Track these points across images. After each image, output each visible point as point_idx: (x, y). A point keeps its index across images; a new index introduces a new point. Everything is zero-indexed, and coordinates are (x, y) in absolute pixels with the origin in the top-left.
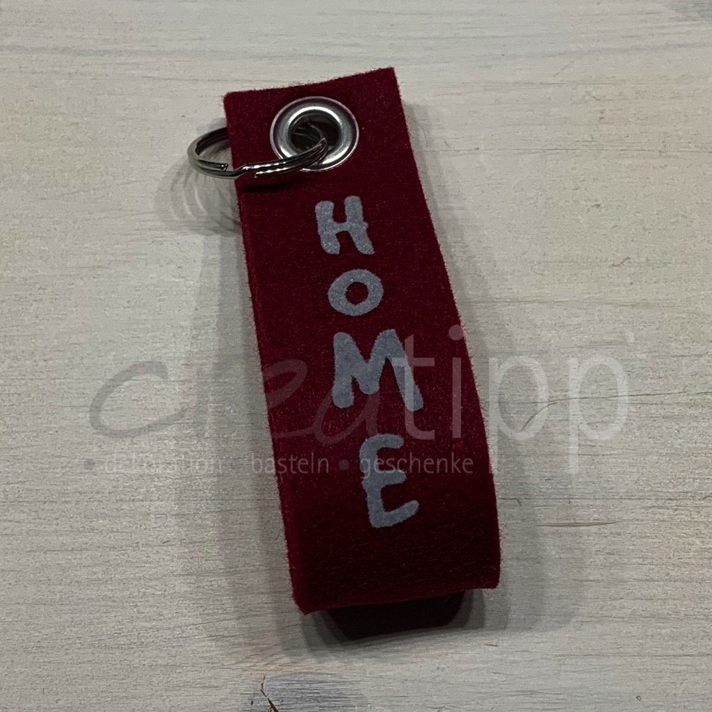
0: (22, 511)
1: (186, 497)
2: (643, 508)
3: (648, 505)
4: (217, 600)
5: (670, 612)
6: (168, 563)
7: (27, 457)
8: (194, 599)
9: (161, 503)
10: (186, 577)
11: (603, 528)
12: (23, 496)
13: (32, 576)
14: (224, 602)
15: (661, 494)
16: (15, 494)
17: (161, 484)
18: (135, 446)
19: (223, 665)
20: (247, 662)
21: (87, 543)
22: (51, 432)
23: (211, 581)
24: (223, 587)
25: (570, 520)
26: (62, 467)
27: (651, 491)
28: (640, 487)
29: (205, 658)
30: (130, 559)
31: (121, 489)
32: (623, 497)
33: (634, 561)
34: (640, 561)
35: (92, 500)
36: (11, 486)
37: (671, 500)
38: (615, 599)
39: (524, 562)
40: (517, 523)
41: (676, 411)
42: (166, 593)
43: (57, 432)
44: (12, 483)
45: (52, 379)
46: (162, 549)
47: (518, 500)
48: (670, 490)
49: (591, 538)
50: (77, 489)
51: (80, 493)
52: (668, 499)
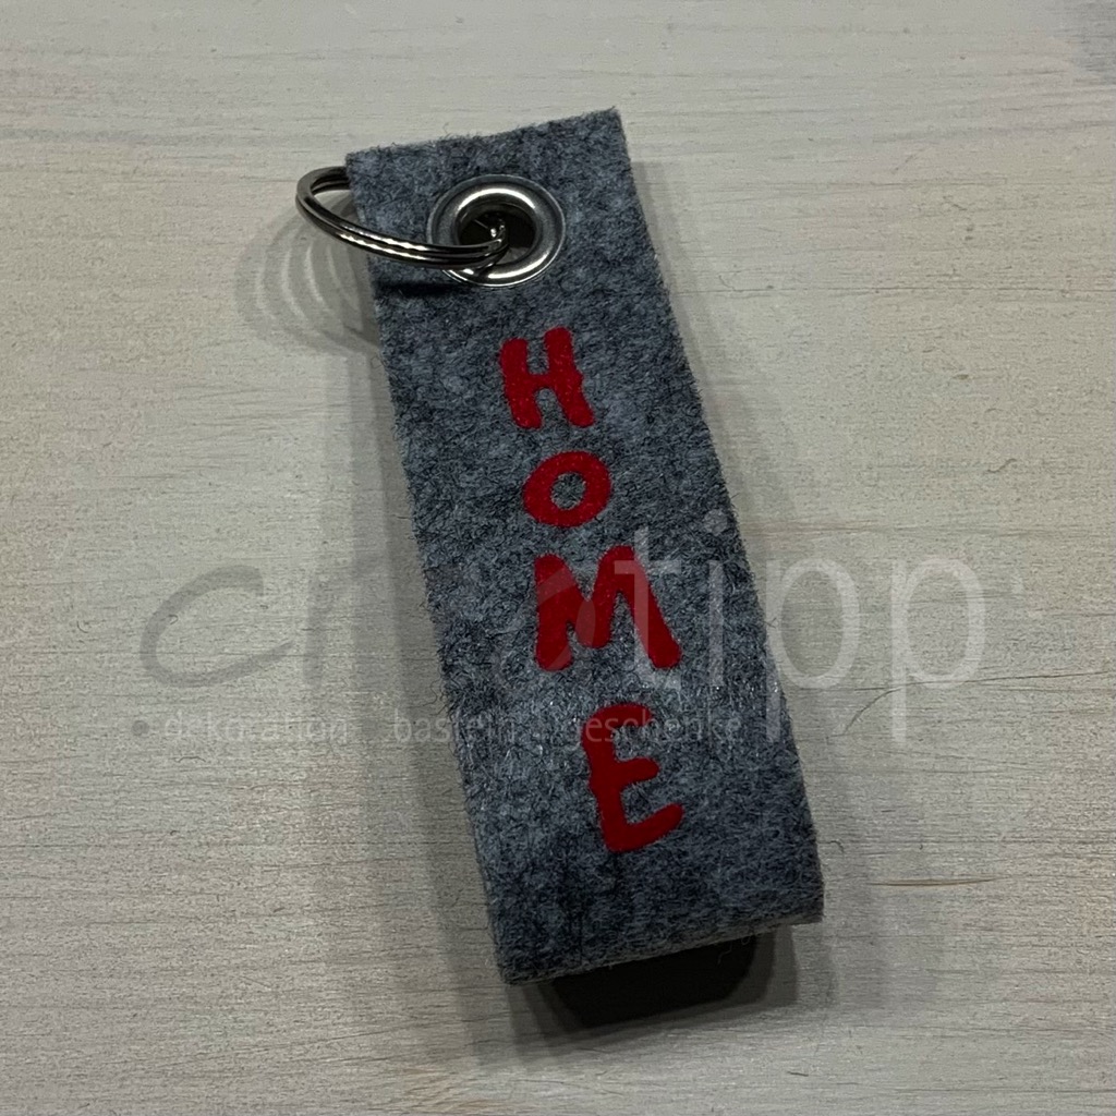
0: (50, 861)
1: (309, 838)
2: (1040, 856)
3: (1047, 851)
4: (361, 1002)
5: (1084, 1022)
6: (282, 942)
7: (60, 776)
8: (324, 1000)
9: (271, 848)
10: (310, 965)
11: (976, 889)
12: (53, 836)
13: (67, 963)
14: (372, 1004)
15: (1068, 834)
16: (40, 832)
17: (270, 818)
18: (230, 758)
19: (370, 1104)
20: (408, 1100)
21: (152, 912)
22: (96, 736)
23: (351, 972)
24: (370, 981)
25: (922, 875)
26: (114, 792)
27: (1052, 829)
28: (1035, 824)
29: (343, 1093)
30: (222, 936)
31: (207, 825)
32: (1007, 839)
33: (1025, 939)
34: (1035, 940)
35: (161, 843)
36: (33, 821)
37: (1084, 843)
38: (994, 1001)
39: (850, 943)
40: (838, 881)
41: (1092, 702)
42: (279, 990)
43: (106, 735)
44: (35, 817)
45: (97, 653)
46: (273, 921)
47: (839, 843)
48: (1083, 829)
49: (956, 904)
50: (138, 825)
51: (142, 831)
52: (1079, 843)
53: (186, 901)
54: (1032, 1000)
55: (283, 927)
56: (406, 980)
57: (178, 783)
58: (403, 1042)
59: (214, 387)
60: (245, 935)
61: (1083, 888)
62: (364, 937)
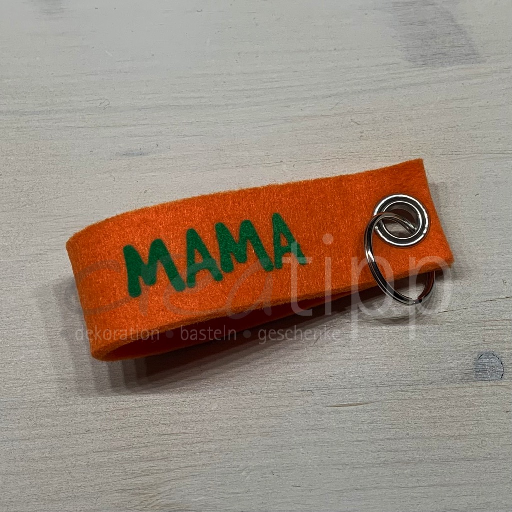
2: (392, 392)
3: (395, 390)
4: (122, 467)
5: (410, 459)
6: (90, 444)
9: (84, 406)
10: (101, 453)
11: (367, 406)
14: (126, 468)
15: (404, 382)
18: (67, 370)
19: (126, 508)
20: (141, 505)
21: (38, 435)
22: (13, 364)
23: (118, 455)
24: (125, 458)
25: (345, 402)
26: (21, 386)
27: (397, 381)
28: (390, 379)
29: (115, 504)
30: (65, 443)
31: (58, 398)
32: (379, 386)
33: (386, 426)
34: (390, 427)
35: (40, 406)
37: (410, 386)
38: (375, 452)
39: (317, 432)
42: (89, 464)
43: (17, 363)
46: (86, 436)
47: (312, 391)
48: (409, 380)
49: (359, 413)
50: (31, 400)
51: (33, 402)
52: (408, 386)
53: (51, 429)
54: (389, 451)
55: (90, 438)
56: (139, 457)
57: (47, 382)
58: (139, 482)
59: (57, 216)
60: (75, 443)
61: (409, 404)
62: (122, 441)
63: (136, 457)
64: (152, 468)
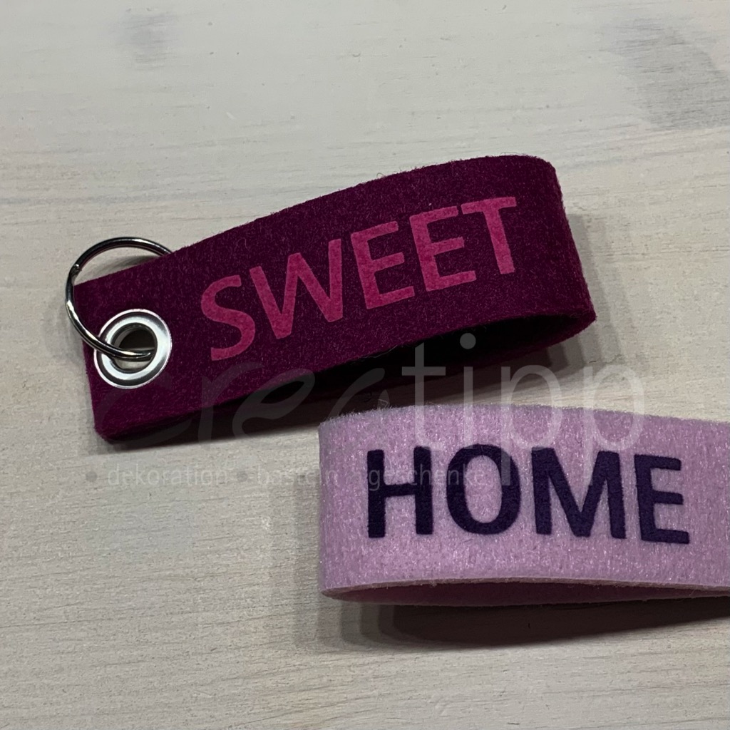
55: (216, 660)
56: (288, 685)
60: (195, 667)
62: (263, 662)
63: (284, 685)
64: (306, 702)
